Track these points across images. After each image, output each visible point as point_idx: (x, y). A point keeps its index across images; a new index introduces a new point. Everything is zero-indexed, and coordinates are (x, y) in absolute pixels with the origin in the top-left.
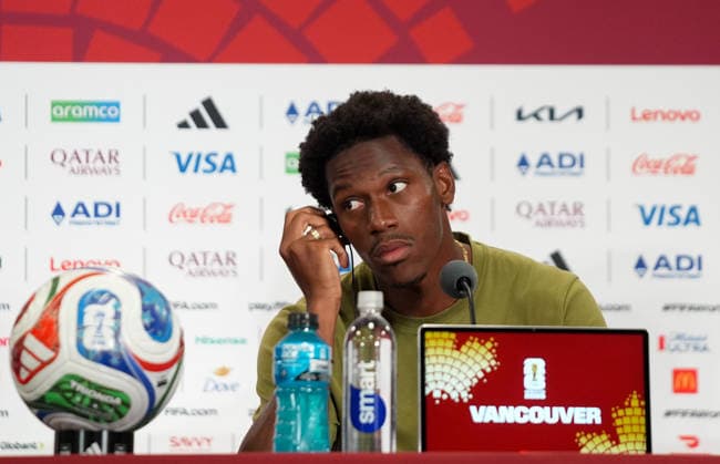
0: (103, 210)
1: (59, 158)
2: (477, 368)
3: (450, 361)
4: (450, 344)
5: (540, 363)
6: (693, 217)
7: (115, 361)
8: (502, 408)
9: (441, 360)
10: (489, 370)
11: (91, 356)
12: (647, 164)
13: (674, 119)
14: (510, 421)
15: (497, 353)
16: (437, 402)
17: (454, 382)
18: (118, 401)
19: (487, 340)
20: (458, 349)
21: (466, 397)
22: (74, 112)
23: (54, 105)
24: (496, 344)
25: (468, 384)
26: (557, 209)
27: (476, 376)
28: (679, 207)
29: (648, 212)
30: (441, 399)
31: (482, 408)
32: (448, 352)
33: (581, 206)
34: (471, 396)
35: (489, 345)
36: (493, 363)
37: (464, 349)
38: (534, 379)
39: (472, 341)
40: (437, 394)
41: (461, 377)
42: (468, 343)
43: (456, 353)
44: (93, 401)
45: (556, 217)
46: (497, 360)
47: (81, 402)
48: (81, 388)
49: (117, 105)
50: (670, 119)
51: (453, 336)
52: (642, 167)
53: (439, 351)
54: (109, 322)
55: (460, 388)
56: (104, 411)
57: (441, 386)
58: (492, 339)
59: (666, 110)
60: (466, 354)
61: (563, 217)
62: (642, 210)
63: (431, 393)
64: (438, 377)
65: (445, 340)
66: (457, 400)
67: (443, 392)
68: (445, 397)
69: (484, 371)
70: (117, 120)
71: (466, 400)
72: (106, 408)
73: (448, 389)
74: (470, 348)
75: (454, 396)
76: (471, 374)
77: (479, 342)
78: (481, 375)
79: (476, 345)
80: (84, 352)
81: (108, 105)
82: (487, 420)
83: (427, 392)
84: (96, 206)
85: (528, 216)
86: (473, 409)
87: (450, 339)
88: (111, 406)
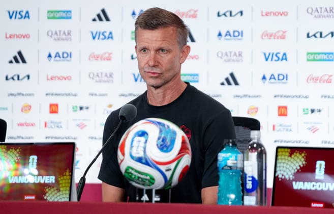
0: (65, 55)
1: (50, 34)
2: (297, 165)
3: (287, 162)
4: (287, 154)
5: (323, 163)
6: (285, 57)
7: (144, 161)
8: (306, 183)
9: (283, 161)
10: (302, 166)
11: (135, 159)
12: (267, 35)
13: (278, 15)
14: (309, 188)
15: (306, 158)
16: (280, 179)
17: (287, 171)
18: (148, 178)
19: (302, 152)
20: (290, 156)
21: (292, 177)
22: (55, 15)
23: (48, 12)
24: (306, 154)
25: (293, 171)
26: (232, 54)
27: (297, 169)
28: (279, 53)
29: (267, 55)
30: (281, 178)
31: (298, 183)
32: (286, 158)
33: (242, 53)
34: (294, 177)
35: (303, 155)
36: (304, 163)
37: (293, 156)
38: (320, 170)
39: (297, 153)
40: (280, 176)
41: (290, 168)
42: (295, 154)
43: (289, 158)
44: (139, 178)
45: (232, 58)
46: (306, 161)
47: (135, 177)
48: (133, 172)
49: (70, 12)
50: (276, 15)
51: (289, 150)
52: (265, 36)
53: (283, 157)
54: (142, 144)
55: (290, 173)
56: (144, 182)
57: (282, 172)
58: (305, 152)
59: (274, 12)
60: (294, 158)
61: (235, 58)
62: (265, 54)
63: (278, 176)
64: (281, 168)
65: (286, 152)
66: (288, 179)
67: (283, 175)
68: (283, 177)
69: (300, 166)
70: (70, 18)
71: (291, 179)
72: (145, 180)
73: (285, 174)
74: (295, 155)
75: (287, 177)
76: (295, 168)
77: (299, 153)
78: (298, 168)
79: (298, 155)
80: (132, 157)
81: (68, 12)
82: (299, 188)
83: (277, 175)
84: (63, 53)
85: (221, 58)
86: (294, 183)
87: (287, 152)
88: (146, 179)
